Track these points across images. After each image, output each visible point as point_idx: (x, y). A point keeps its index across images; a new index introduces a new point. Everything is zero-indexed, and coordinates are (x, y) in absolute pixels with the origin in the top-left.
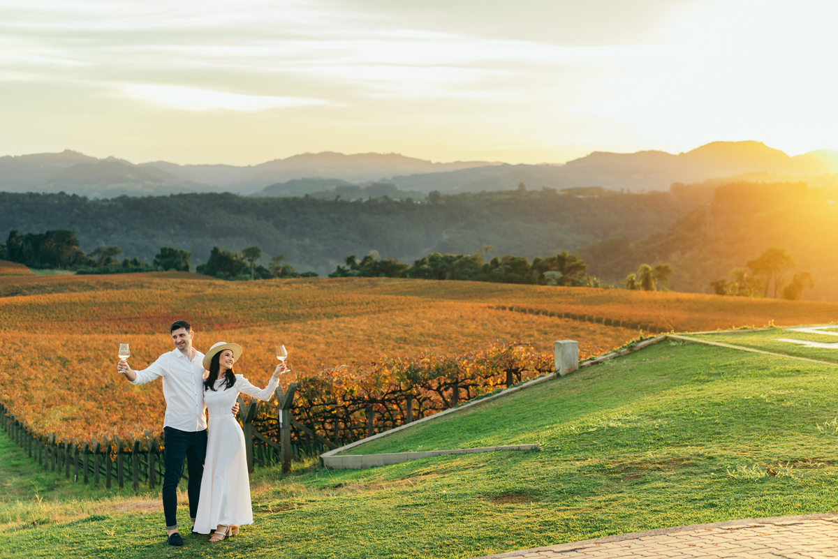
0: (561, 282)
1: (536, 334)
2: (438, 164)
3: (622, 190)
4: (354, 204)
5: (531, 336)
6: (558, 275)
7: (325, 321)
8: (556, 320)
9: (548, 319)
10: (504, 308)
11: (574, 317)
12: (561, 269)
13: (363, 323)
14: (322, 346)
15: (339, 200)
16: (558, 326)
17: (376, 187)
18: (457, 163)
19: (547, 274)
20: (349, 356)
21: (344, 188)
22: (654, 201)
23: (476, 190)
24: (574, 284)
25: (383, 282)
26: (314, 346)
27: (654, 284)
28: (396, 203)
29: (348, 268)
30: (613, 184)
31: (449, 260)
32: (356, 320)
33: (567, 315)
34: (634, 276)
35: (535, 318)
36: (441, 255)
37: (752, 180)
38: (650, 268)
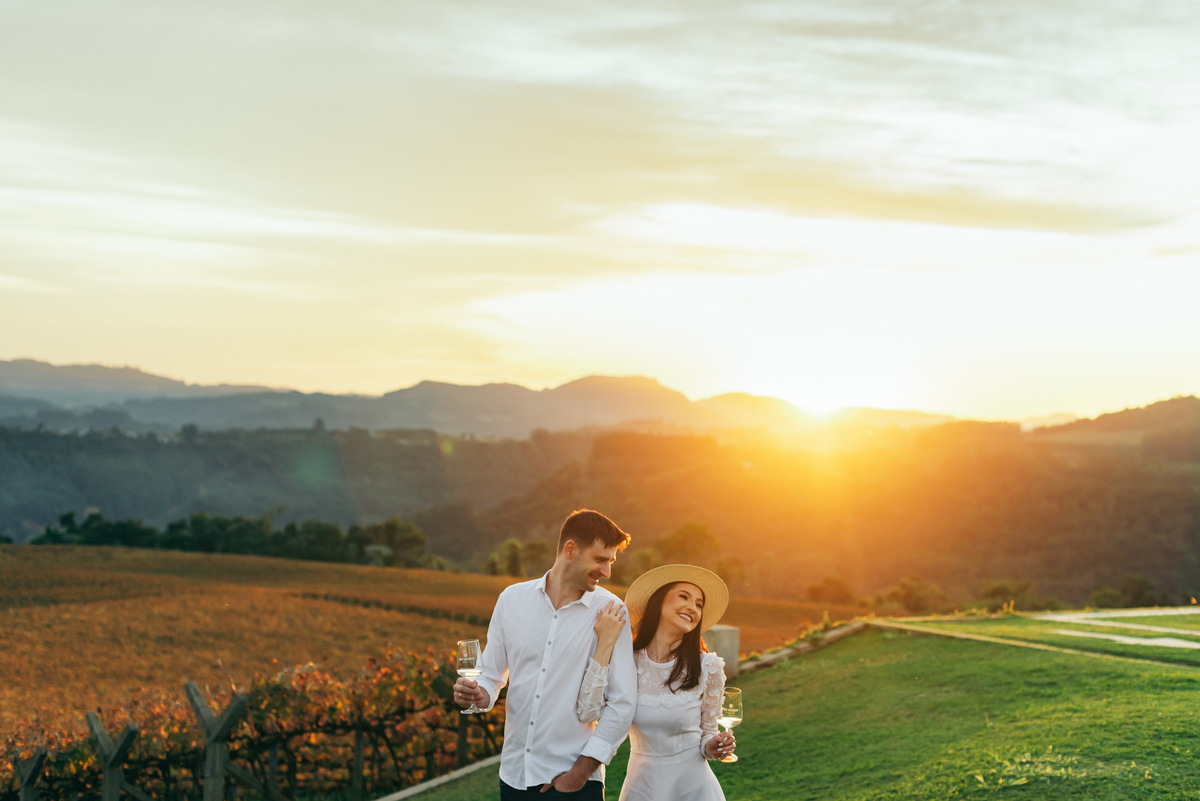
0: (389, 562)
1: (371, 635)
2: (196, 387)
3: (463, 435)
4: (67, 438)
5: (364, 638)
6: (386, 550)
7: (38, 610)
8: (397, 616)
9: (384, 614)
10: (315, 596)
11: (423, 612)
12: (390, 543)
13: (101, 613)
14: (40, 648)
15: (42, 430)
16: (401, 624)
17: (99, 414)
18: (224, 386)
19: (370, 549)
20: (88, 663)
21: (48, 413)
22: (508, 452)
23: (253, 425)
24: (410, 564)
25: (120, 553)
26: (27, 647)
27: (524, 569)
28: (132, 439)
29: (63, 530)
30: (449, 427)
31: (222, 525)
32: (87, 609)
33: (412, 609)
34: (495, 556)
35: (365, 612)
36: (210, 516)
37: (643, 430)
38: (519, 545)
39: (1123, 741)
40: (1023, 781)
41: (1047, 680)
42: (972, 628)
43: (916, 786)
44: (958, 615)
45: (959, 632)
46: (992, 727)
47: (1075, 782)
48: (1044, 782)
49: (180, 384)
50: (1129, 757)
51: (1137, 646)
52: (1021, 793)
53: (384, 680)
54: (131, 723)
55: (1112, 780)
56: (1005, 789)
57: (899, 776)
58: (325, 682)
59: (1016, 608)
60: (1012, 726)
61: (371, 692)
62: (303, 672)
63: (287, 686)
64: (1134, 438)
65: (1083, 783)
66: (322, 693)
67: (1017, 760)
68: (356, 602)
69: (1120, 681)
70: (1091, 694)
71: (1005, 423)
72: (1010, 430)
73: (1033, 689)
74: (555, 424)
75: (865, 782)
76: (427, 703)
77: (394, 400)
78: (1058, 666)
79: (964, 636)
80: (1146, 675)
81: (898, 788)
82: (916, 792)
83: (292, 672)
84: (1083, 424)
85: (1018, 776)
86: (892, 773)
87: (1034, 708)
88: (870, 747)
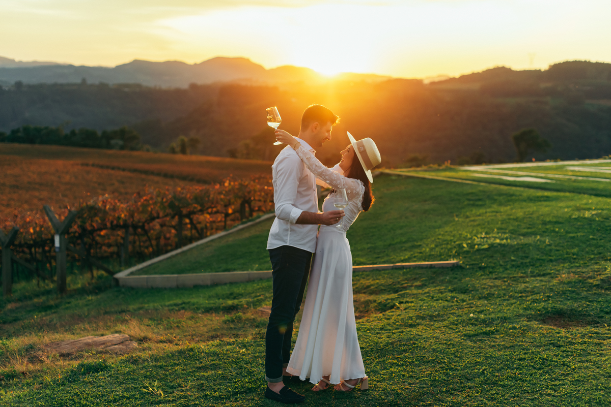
0: (122, 148)
1: (116, 183)
2: (21, 62)
6: (121, 143)
9: (122, 173)
10: (87, 165)
12: (122, 139)
18: (35, 62)
19: (113, 142)
22: (178, 94)
23: (50, 81)
24: (133, 149)
27: (188, 151)
30: (148, 82)
31: (38, 130)
33: (135, 171)
34: (174, 144)
35: (112, 172)
36: (32, 126)
37: (243, 83)
38: (186, 139)
39: (528, 226)
40: (486, 246)
41: (477, 198)
42: (433, 174)
43: (432, 249)
44: (424, 168)
45: (428, 175)
46: (458, 221)
47: (512, 246)
48: (496, 247)
49: (13, 61)
50: (535, 234)
51: (515, 181)
52: (487, 252)
53: (145, 203)
54: (15, 226)
55: (530, 245)
56: (478, 250)
57: (420, 245)
58: (116, 203)
59: (451, 164)
60: (468, 220)
61: (138, 209)
62: (103, 199)
63: (97, 206)
64: (476, 86)
65: (516, 247)
66: (114, 209)
67: (479, 236)
68: (108, 167)
69: (514, 198)
70: (501, 204)
71: (416, 80)
72: (418, 83)
73: (472, 202)
74: (200, 81)
75: (403, 248)
76: (166, 214)
77: (120, 69)
78: (480, 191)
79: (430, 177)
80: (525, 195)
81: (422, 251)
82: (433, 253)
83: (98, 199)
84: (453, 80)
85: (483, 244)
86: (416, 243)
87: (475, 211)
88: (399, 232)
